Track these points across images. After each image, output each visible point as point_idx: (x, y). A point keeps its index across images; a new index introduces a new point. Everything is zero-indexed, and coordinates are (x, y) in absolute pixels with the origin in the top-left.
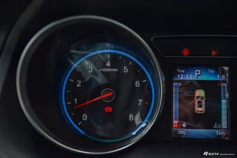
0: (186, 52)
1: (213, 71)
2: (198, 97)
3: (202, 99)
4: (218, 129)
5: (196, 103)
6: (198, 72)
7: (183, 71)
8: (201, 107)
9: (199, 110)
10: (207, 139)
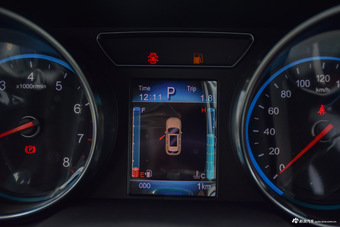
0: (153, 58)
1: (194, 89)
2: (170, 130)
3: (178, 132)
4: (200, 180)
5: (168, 139)
6: (171, 90)
7: (149, 89)
8: (175, 145)
9: (173, 150)
10: (182, 196)
